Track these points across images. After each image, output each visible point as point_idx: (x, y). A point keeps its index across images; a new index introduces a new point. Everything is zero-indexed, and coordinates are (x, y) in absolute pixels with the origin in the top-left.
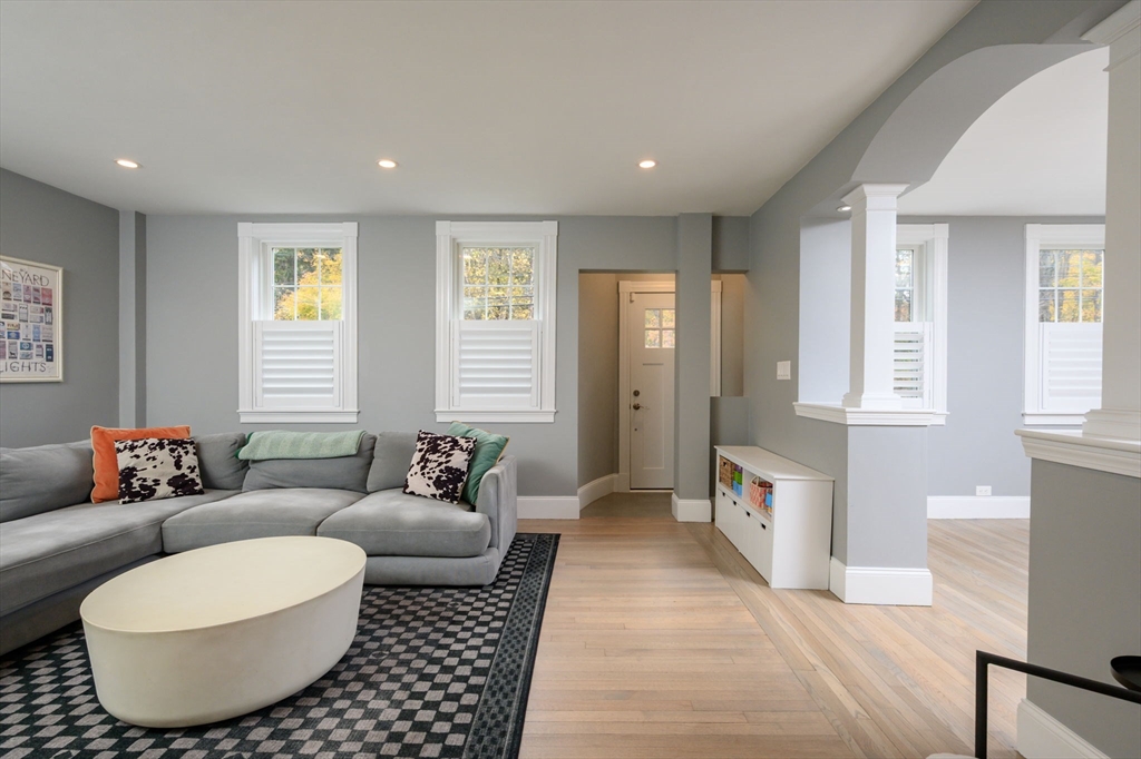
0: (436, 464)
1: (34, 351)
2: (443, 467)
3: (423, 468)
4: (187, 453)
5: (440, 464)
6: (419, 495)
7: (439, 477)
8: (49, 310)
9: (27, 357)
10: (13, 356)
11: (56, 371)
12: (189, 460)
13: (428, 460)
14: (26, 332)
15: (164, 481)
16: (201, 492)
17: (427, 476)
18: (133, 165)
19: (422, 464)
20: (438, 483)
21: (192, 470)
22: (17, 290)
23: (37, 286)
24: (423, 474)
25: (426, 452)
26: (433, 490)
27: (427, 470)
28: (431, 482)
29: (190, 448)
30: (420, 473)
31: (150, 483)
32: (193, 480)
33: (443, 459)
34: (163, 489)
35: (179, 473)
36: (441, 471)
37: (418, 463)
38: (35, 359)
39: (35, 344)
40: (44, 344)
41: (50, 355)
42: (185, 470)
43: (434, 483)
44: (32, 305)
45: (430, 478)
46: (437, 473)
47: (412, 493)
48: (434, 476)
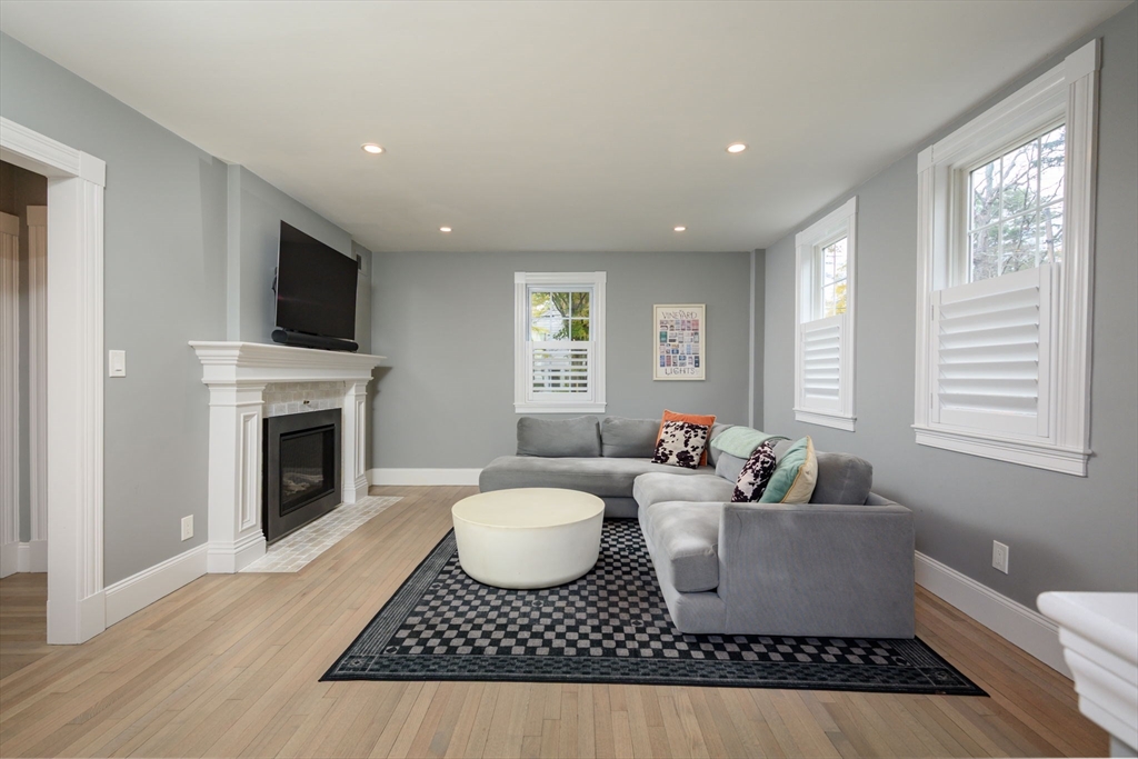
1: (687, 361)
4: (696, 436)
8: (696, 334)
9: (682, 365)
10: (675, 364)
11: (700, 373)
12: (697, 441)
14: (683, 349)
15: (675, 453)
16: (694, 467)
18: (683, 229)
21: (694, 449)
22: (677, 323)
23: (689, 319)
29: (700, 432)
31: (667, 452)
32: (692, 457)
34: (673, 459)
35: (685, 449)
38: (688, 366)
39: (687, 356)
40: (693, 356)
41: (697, 363)
42: (689, 449)
44: (686, 332)
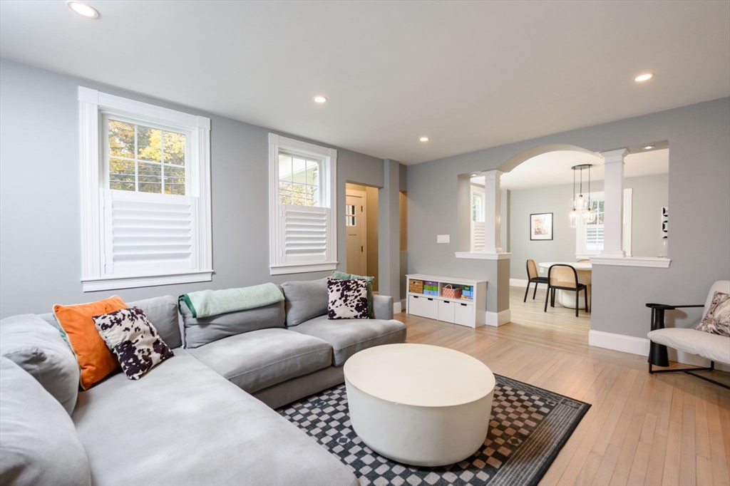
0: (354, 297)
2: (358, 298)
3: (345, 301)
5: (356, 297)
6: (345, 318)
7: (357, 305)
13: (347, 296)
17: (349, 305)
19: (344, 299)
20: (358, 308)
24: (346, 305)
25: (343, 290)
26: (355, 313)
27: (348, 302)
28: (353, 309)
30: (343, 304)
33: (356, 294)
36: (358, 301)
37: (340, 299)
43: (355, 309)
45: (352, 306)
46: (356, 302)
47: (340, 318)
48: (355, 304)
